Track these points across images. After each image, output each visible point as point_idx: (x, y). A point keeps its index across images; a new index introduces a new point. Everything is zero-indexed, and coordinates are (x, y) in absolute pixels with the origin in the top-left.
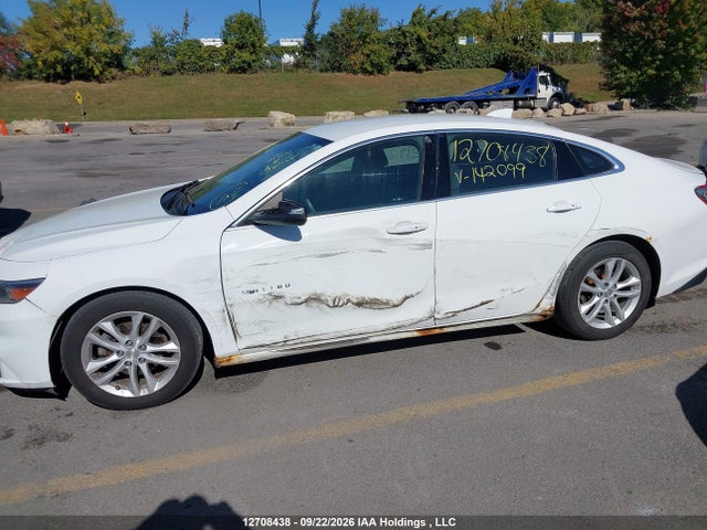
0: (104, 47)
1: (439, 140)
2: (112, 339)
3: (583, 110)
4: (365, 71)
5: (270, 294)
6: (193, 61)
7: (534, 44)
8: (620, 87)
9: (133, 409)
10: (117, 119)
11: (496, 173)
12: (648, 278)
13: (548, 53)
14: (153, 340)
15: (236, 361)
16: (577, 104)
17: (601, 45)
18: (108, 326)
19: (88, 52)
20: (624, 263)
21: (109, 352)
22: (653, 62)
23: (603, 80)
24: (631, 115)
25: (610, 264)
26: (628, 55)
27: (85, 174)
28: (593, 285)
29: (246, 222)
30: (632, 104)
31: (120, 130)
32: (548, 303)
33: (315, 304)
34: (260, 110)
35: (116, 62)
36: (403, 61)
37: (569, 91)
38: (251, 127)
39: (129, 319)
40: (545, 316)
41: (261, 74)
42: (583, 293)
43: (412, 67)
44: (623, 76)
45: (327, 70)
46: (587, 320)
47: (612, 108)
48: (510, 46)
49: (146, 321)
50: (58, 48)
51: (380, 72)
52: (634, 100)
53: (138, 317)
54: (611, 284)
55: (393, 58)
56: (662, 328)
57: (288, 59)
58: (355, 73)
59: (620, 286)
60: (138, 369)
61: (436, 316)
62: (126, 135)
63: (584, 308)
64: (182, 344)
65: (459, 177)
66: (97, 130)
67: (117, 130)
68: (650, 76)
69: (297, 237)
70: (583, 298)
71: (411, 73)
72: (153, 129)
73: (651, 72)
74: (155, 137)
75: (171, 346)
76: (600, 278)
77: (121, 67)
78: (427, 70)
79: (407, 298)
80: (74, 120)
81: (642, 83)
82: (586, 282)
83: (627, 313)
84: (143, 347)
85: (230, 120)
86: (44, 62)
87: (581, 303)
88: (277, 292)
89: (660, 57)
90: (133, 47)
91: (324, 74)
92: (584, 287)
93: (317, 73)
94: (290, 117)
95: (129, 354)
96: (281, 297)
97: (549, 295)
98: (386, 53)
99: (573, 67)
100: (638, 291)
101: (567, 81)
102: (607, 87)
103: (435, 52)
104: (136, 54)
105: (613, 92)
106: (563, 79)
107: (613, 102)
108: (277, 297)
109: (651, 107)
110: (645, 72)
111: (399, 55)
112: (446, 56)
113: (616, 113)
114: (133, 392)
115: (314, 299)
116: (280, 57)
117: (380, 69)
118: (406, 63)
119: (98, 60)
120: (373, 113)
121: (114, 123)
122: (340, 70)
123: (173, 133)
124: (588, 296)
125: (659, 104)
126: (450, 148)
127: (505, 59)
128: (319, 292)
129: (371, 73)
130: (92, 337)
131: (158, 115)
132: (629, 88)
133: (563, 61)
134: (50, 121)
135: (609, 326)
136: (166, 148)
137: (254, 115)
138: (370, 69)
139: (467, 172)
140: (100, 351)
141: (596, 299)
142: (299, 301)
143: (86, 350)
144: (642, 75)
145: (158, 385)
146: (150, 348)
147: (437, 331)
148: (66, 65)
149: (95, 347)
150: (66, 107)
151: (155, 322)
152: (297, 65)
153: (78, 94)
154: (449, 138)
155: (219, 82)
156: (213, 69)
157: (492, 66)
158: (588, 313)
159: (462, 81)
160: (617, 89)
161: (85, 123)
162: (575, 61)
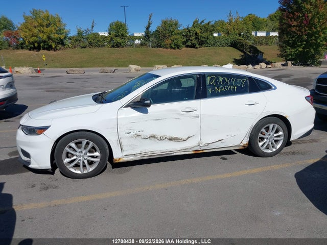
0: (56, 36)
1: (203, 76)
2: (74, 150)
3: (270, 66)
4: (171, 48)
5: (136, 134)
6: (95, 42)
7: (248, 36)
8: (287, 56)
9: (81, 178)
10: (60, 67)
11: (225, 89)
12: (287, 132)
13: (254, 40)
14: (90, 151)
15: (121, 160)
16: (267, 63)
17: (279, 37)
18: (73, 145)
19: (49, 38)
20: (276, 126)
21: (73, 155)
22: (302, 45)
23: (279, 53)
24: (292, 69)
25: (271, 126)
26: (290, 42)
27: (49, 91)
28: (264, 135)
29: (127, 106)
30: (292, 64)
31: (62, 72)
32: (246, 141)
33: (153, 139)
34: (125, 64)
35: (61, 42)
36: (189, 43)
37: (264, 57)
38: (121, 71)
39: (81, 143)
40: (245, 147)
41: (125, 48)
42: (260, 138)
43: (193, 46)
44: (288, 51)
45: (155, 47)
46: (262, 149)
47: (283, 65)
48: (237, 37)
49: (88, 143)
50: (35, 36)
51: (178, 48)
52: (293, 62)
53: (84, 142)
54: (271, 134)
55: (184, 42)
56: (293, 153)
57: (137, 42)
58: (167, 48)
59: (275, 135)
60: (83, 162)
61: (201, 145)
62: (65, 74)
63: (260, 144)
64: (101, 153)
65: (210, 90)
66: (52, 72)
67: (61, 72)
68: (300, 51)
69: (146, 112)
70: (260, 140)
71: (192, 49)
72: (77, 72)
73: (301, 49)
74: (78, 75)
75: (97, 154)
76: (267, 132)
77: (63, 44)
78: (200, 47)
79: (189, 137)
80: (42, 67)
81: (296, 55)
82: (261, 133)
83: (278, 146)
84: (86, 154)
85: (112, 68)
86: (29, 42)
87: (260, 142)
88: (138, 133)
89: (305, 43)
90: (69, 36)
91: (153, 49)
92: (260, 135)
93: (150, 48)
94: (138, 67)
95: (80, 156)
96: (140, 136)
97: (246, 138)
98: (181, 39)
99: (266, 47)
100: (283, 138)
101: (263, 53)
102: (281, 56)
103: (204, 39)
104: (70, 39)
105: (284, 58)
106: (261, 52)
107: (284, 63)
108: (138, 136)
109: (301, 65)
110: (298, 49)
111: (187, 41)
112: (208, 41)
113: (285, 67)
114: (81, 172)
115: (153, 137)
116: (134, 41)
117: (178, 47)
118: (190, 44)
119: (53, 41)
120: (175, 66)
121: (59, 69)
122: (160, 47)
123: (86, 73)
124: (262, 139)
125: (305, 64)
126: (207, 79)
127: (235, 43)
128: (154, 134)
129: (174, 48)
130: (67, 149)
131: (79, 65)
132: (291, 57)
133: (261, 44)
134: (31, 68)
135: (271, 152)
136: (83, 80)
137: (122, 66)
138: (174, 47)
139: (213, 89)
140: (69, 155)
141: (266, 140)
142: (147, 137)
143: (64, 154)
144: (296, 51)
145: (91, 169)
146: (89, 154)
147: (201, 152)
148: (39, 43)
149: (68, 153)
150: (38, 62)
151: (91, 144)
152: (142, 45)
153: (44, 56)
154: (206, 76)
155: (106, 51)
156: (104, 46)
157: (229, 46)
158: (262, 146)
159: (215, 53)
160: (285, 57)
161: (46, 69)
162: (267, 44)
